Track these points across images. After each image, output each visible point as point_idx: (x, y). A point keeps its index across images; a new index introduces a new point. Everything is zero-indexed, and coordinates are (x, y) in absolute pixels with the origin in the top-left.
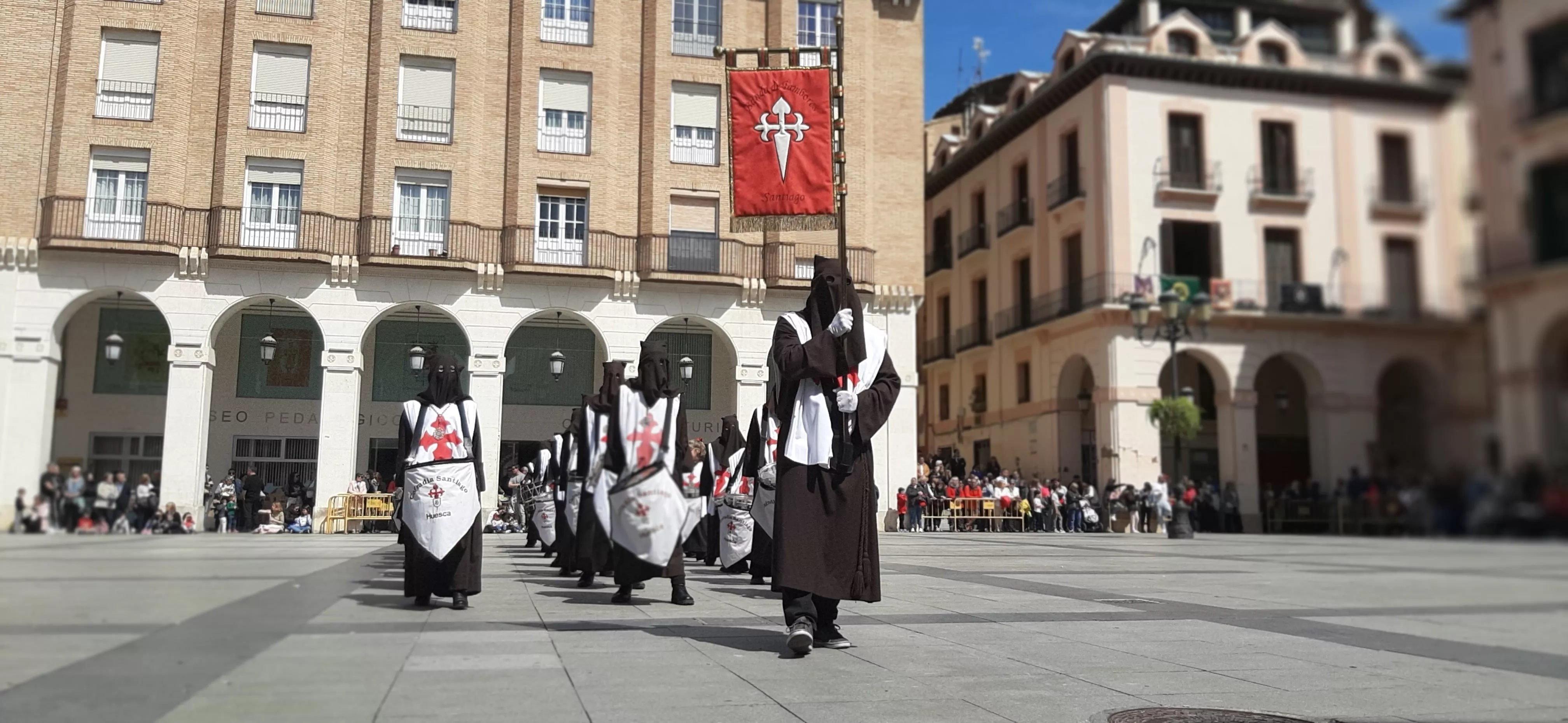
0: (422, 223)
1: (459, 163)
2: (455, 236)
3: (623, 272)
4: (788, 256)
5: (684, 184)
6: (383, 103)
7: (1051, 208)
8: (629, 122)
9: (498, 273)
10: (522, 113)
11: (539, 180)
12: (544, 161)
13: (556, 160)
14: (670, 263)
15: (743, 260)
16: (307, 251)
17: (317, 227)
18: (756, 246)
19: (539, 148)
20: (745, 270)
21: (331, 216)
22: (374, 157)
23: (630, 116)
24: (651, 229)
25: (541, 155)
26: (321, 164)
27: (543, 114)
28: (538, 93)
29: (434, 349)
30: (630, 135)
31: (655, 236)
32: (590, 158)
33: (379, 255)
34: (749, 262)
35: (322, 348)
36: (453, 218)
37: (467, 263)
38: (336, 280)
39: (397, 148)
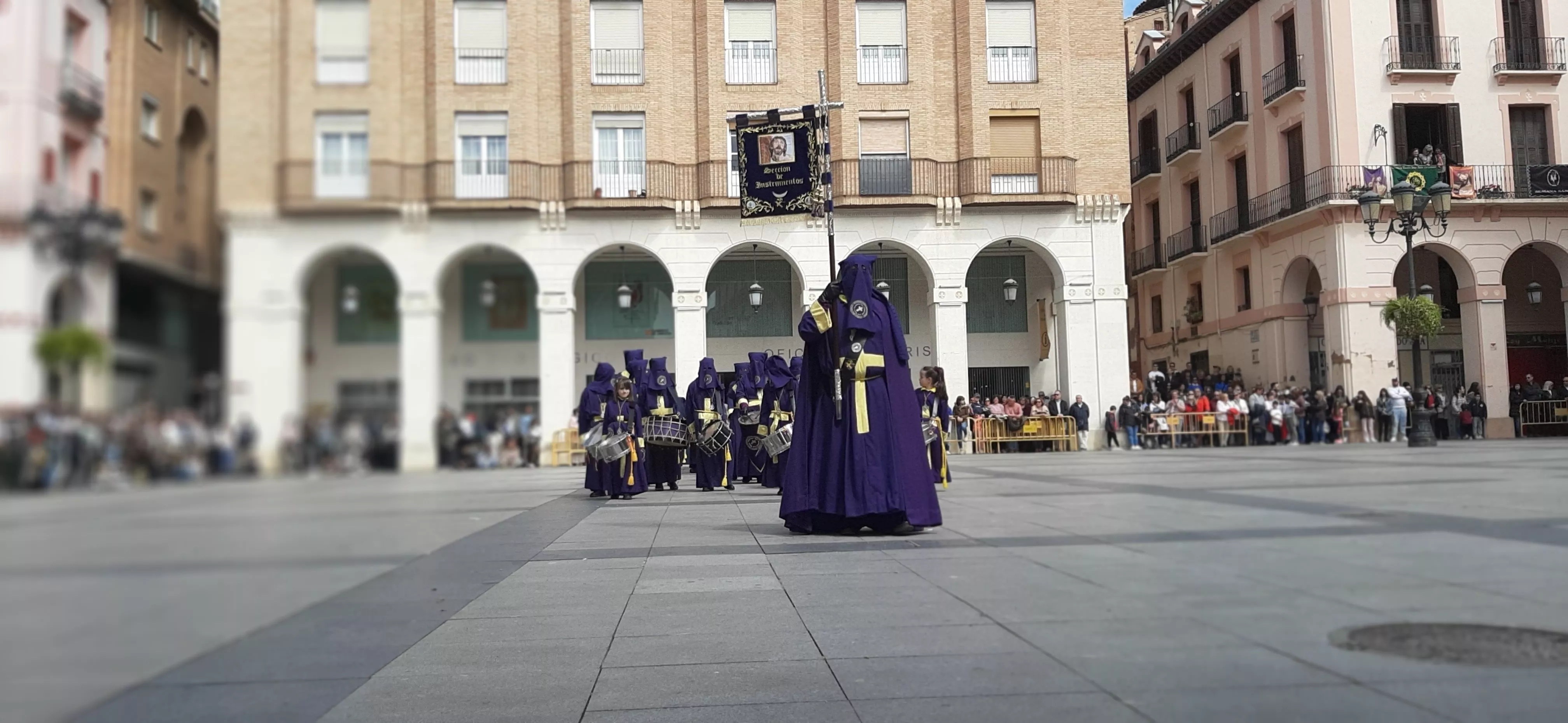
0: (621, 165)
1: (652, 103)
2: (652, 175)
4: (983, 171)
5: (872, 104)
6: (577, 49)
7: (1267, 101)
8: (814, 47)
9: (695, 210)
10: (709, 48)
11: (728, 113)
12: (733, 94)
13: (744, 92)
14: (862, 188)
15: (936, 180)
16: (517, 198)
17: (524, 177)
18: (949, 163)
19: (727, 81)
20: (939, 189)
21: (536, 164)
22: (572, 104)
23: (815, 40)
24: (841, 154)
25: (730, 87)
26: (523, 114)
27: (728, 45)
28: (723, 24)
29: (640, 287)
30: (816, 60)
31: (844, 160)
32: (778, 87)
33: (584, 198)
34: (943, 181)
35: (536, 291)
36: (649, 158)
37: (666, 201)
38: (545, 226)
39: (593, 92)
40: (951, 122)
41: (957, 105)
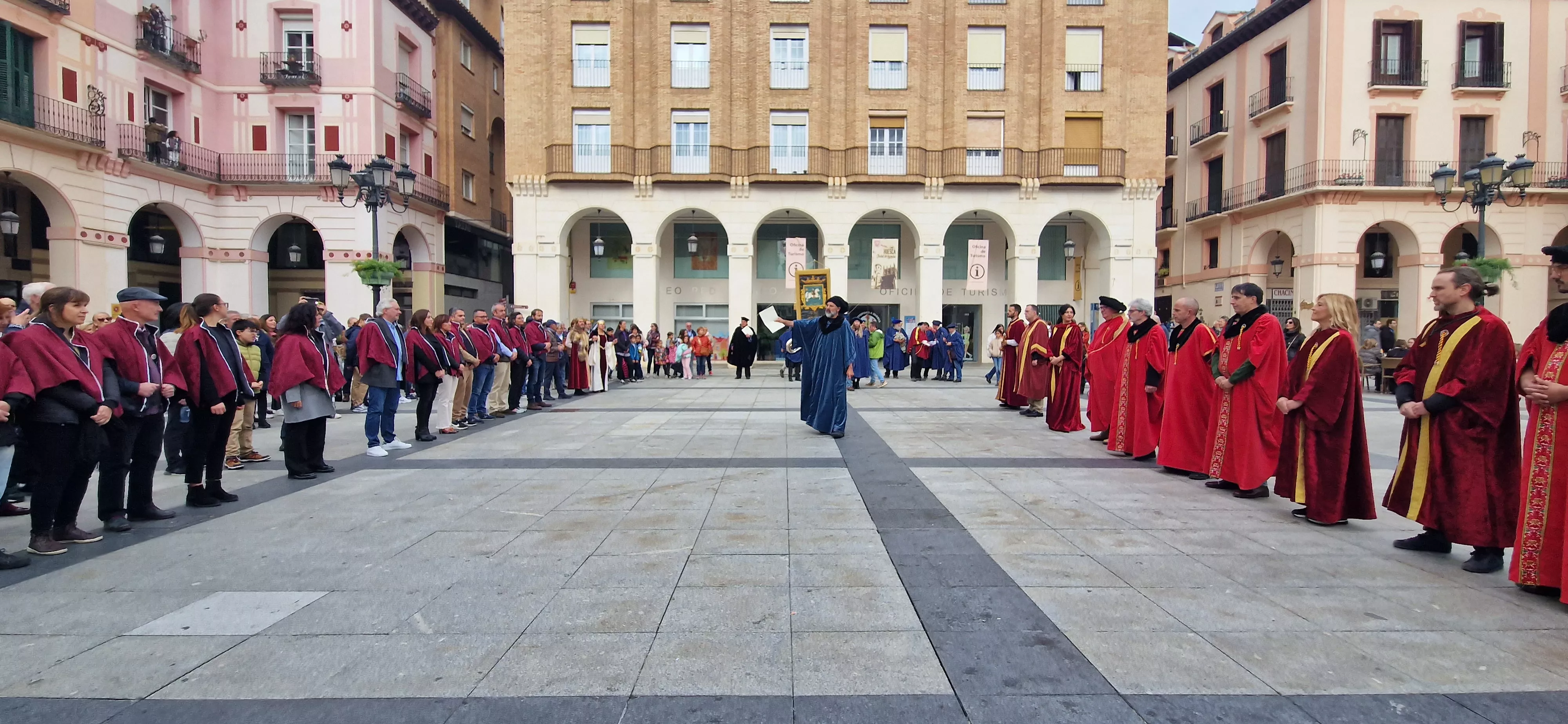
0: (789, 150)
1: (814, 103)
3: (931, 178)
5: (977, 106)
6: (760, 62)
8: (937, 61)
9: (843, 184)
10: (858, 61)
11: (870, 112)
12: (874, 97)
13: (883, 95)
15: (1022, 165)
16: (716, 174)
17: (719, 158)
18: (1031, 152)
19: (870, 87)
20: (1025, 171)
21: (729, 149)
22: (756, 104)
23: (938, 55)
24: (953, 144)
25: (872, 92)
26: (720, 111)
28: (868, 44)
30: (938, 71)
31: (955, 149)
32: (907, 92)
33: (763, 174)
34: (1027, 166)
35: (726, 242)
36: (811, 145)
37: (823, 177)
38: (734, 195)
39: (771, 95)
40: (1034, 121)
41: (1040, 109)
